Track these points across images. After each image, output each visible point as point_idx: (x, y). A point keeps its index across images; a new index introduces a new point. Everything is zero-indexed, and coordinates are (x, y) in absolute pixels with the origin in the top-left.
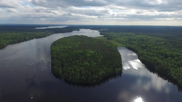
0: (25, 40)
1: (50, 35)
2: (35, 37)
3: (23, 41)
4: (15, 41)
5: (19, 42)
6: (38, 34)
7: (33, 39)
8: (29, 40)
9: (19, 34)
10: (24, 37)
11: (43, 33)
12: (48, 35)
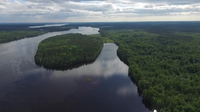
0: (15, 39)
1: (43, 34)
2: (26, 36)
3: (13, 40)
4: (4, 40)
5: (9, 41)
6: (30, 33)
7: (23, 38)
8: (20, 39)
9: (9, 33)
10: (15, 36)
11: (35, 32)
12: (41, 34)
